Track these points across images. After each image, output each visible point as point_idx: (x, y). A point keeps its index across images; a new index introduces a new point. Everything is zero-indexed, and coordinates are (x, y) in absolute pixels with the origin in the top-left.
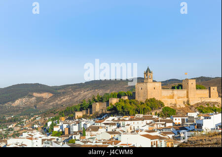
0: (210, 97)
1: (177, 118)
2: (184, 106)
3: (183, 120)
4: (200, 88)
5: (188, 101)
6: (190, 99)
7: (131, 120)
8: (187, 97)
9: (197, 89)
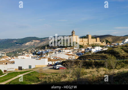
0: (96, 41)
1: (83, 49)
2: (87, 45)
3: (85, 50)
4: (93, 38)
5: (88, 43)
6: (89, 42)
7: (65, 49)
8: (88, 41)
9: (92, 38)
